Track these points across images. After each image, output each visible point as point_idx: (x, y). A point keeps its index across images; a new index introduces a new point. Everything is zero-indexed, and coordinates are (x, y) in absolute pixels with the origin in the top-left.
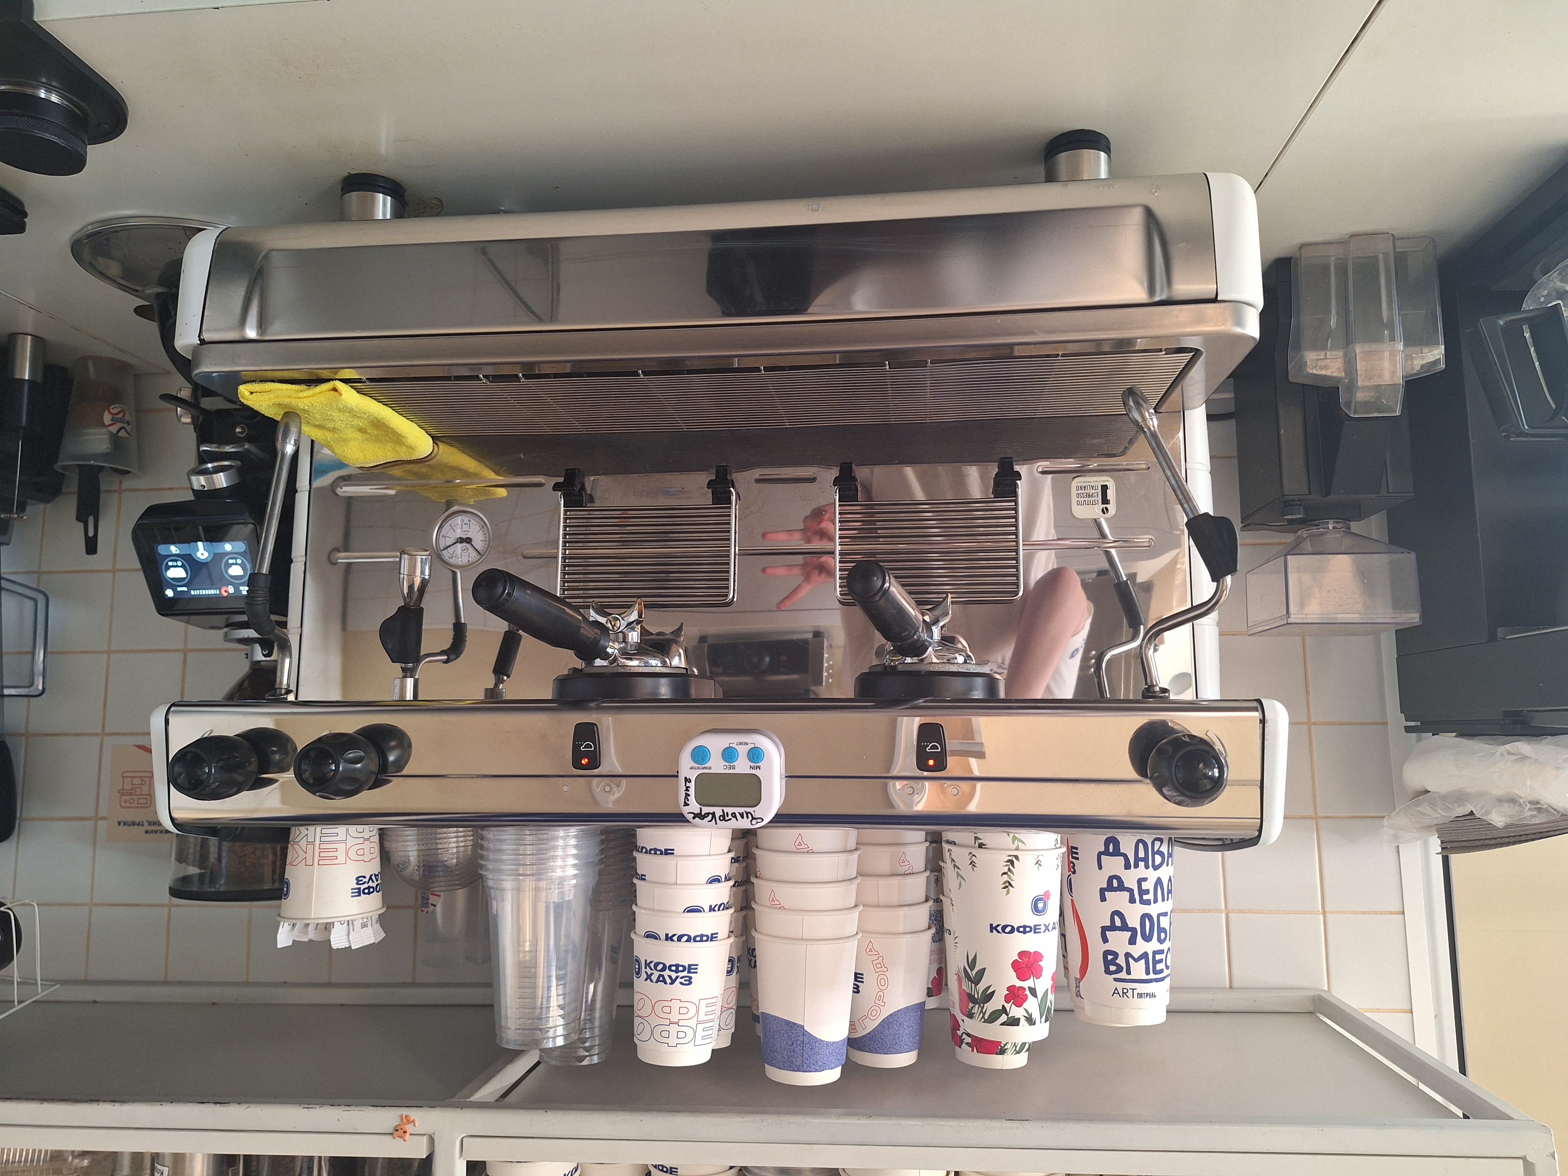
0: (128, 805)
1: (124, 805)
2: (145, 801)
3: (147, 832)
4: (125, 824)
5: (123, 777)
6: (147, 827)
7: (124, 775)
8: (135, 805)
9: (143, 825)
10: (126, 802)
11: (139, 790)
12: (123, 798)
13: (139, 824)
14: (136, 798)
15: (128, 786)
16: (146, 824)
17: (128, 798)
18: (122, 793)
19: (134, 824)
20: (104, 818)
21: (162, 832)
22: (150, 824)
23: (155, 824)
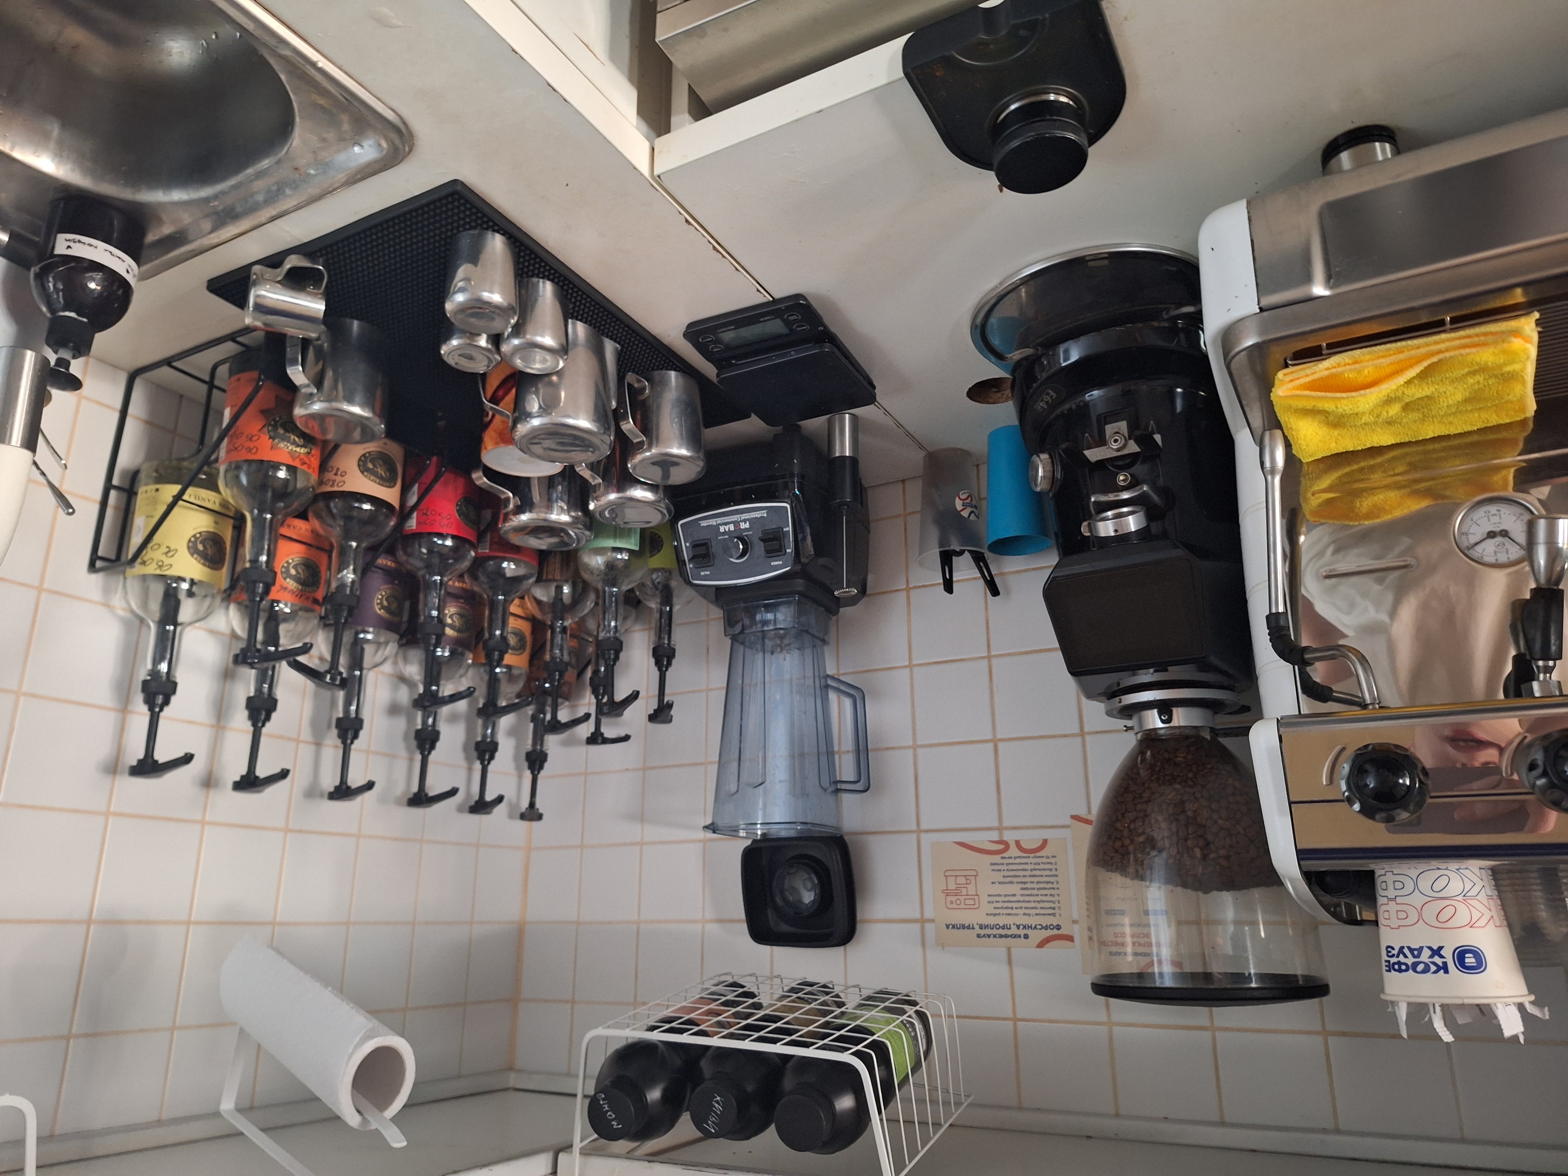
0: (954, 906)
1: (950, 906)
2: (972, 902)
3: (978, 936)
4: (953, 927)
5: (946, 876)
6: (978, 930)
7: (948, 873)
8: (962, 906)
9: (973, 928)
10: (952, 903)
11: (964, 892)
12: (949, 899)
13: (969, 927)
14: (962, 898)
15: (952, 886)
16: (977, 927)
17: (954, 898)
18: (947, 893)
19: (963, 927)
20: (932, 921)
21: (995, 936)
22: (981, 927)
23: (986, 927)
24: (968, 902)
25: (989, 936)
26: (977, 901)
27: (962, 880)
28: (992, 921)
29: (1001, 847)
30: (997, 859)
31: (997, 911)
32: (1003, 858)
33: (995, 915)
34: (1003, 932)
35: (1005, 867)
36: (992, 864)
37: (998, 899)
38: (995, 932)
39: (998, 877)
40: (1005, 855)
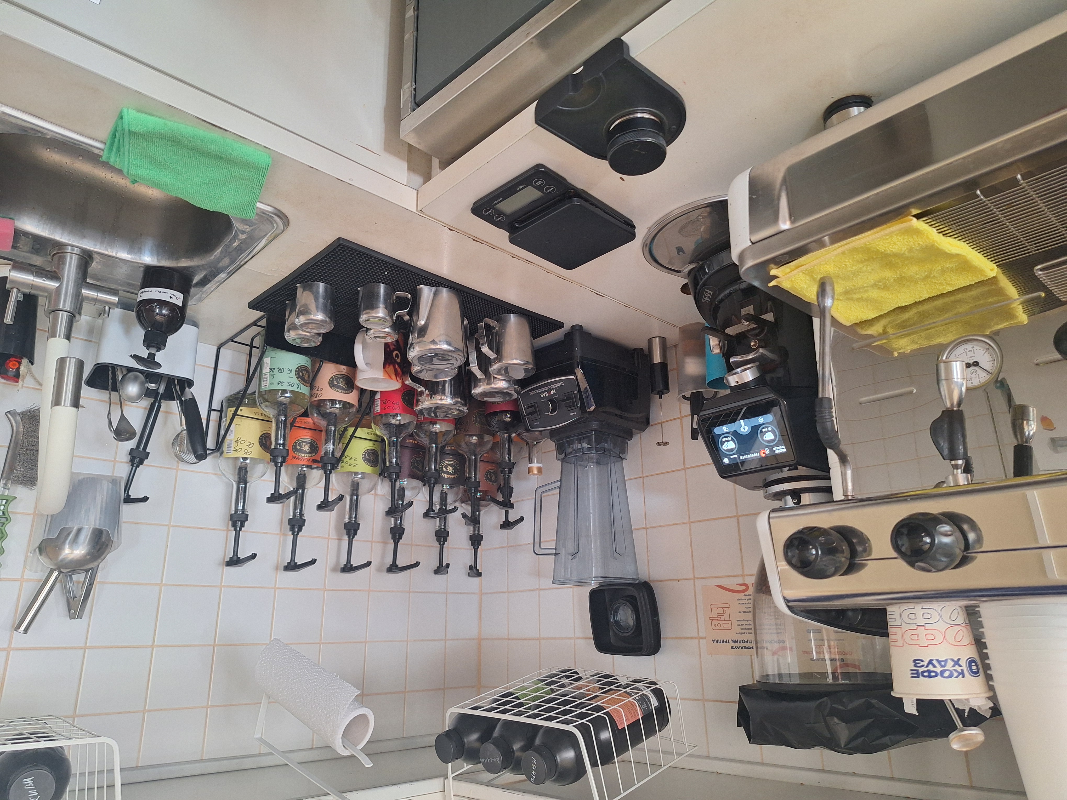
0: (717, 628)
2: (727, 625)
4: (717, 642)
5: (711, 608)
6: (732, 644)
7: (712, 606)
8: (722, 628)
9: (729, 643)
10: (715, 625)
11: (722, 619)
12: (713, 623)
13: (726, 642)
14: (721, 623)
15: (715, 615)
16: (731, 642)
17: (716, 623)
18: (712, 619)
19: (723, 642)
20: (703, 638)
21: (742, 648)
22: (733, 642)
23: (737, 641)
24: (725, 625)
25: (739, 648)
26: (730, 625)
27: (720, 611)
28: (740, 638)
29: (743, 588)
30: (741, 596)
31: (743, 631)
32: (745, 595)
33: (742, 634)
34: (746, 645)
35: (747, 601)
36: (738, 600)
37: (743, 623)
38: (742, 645)
39: (743, 608)
40: (746, 593)
